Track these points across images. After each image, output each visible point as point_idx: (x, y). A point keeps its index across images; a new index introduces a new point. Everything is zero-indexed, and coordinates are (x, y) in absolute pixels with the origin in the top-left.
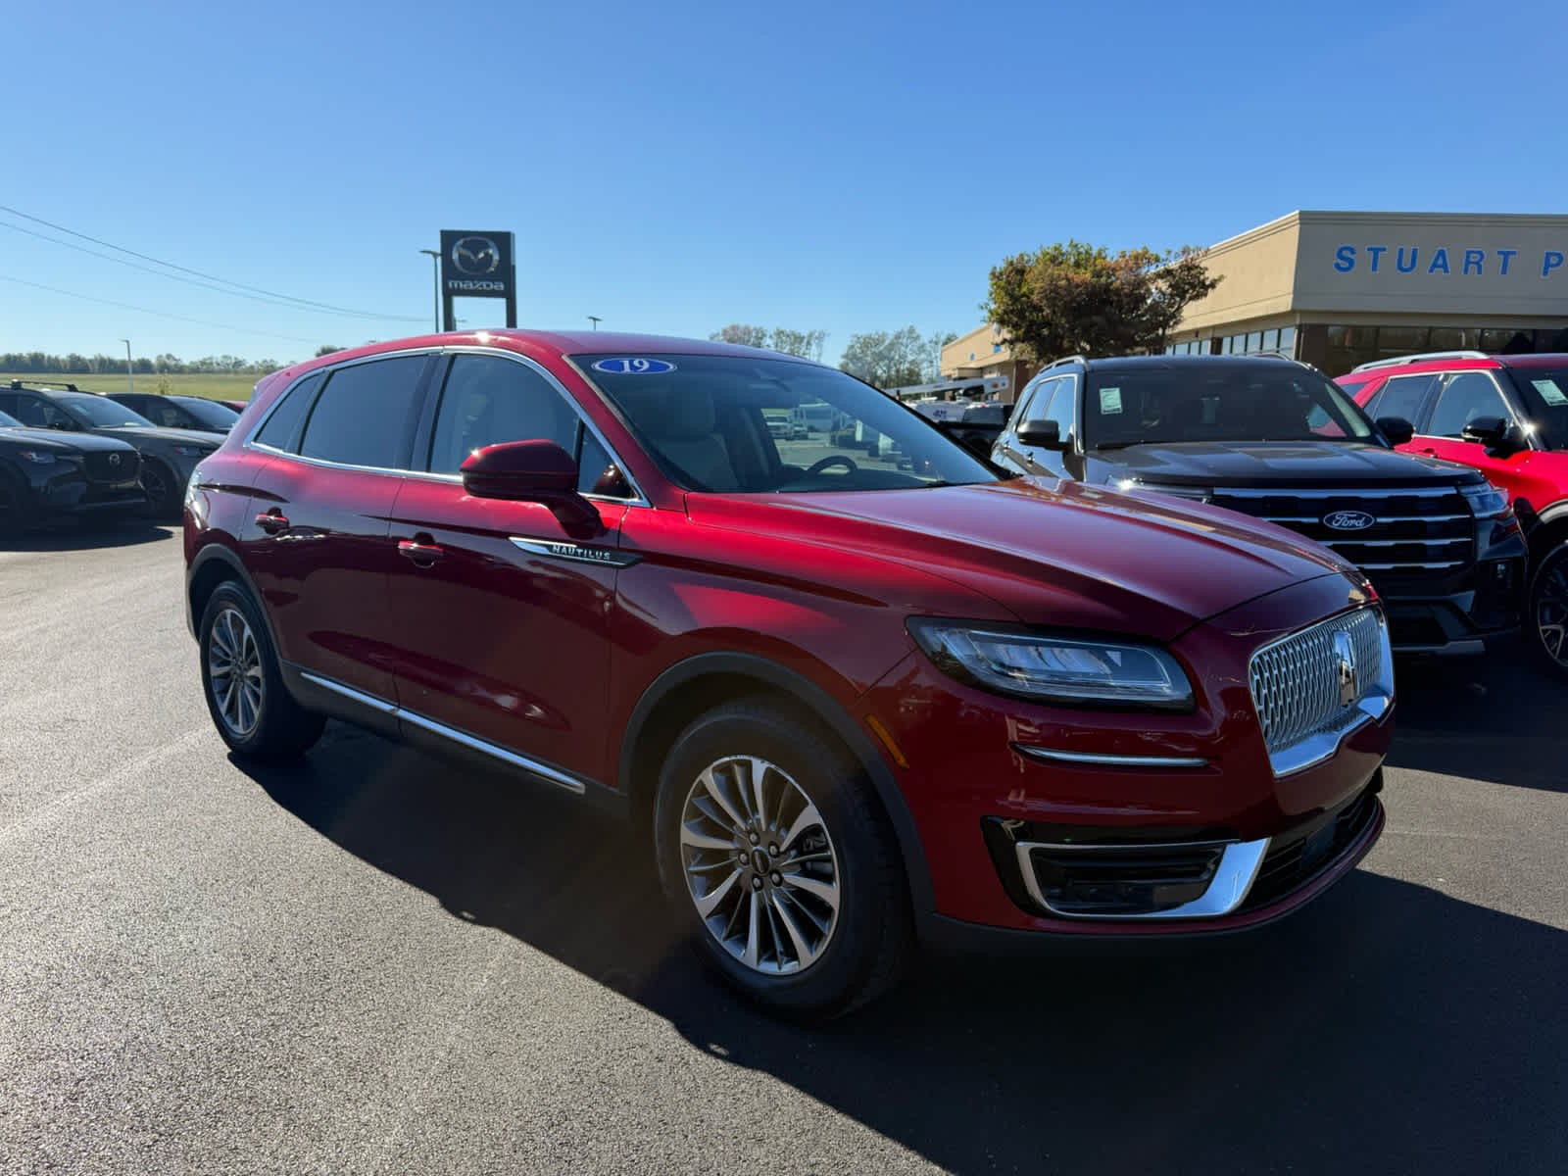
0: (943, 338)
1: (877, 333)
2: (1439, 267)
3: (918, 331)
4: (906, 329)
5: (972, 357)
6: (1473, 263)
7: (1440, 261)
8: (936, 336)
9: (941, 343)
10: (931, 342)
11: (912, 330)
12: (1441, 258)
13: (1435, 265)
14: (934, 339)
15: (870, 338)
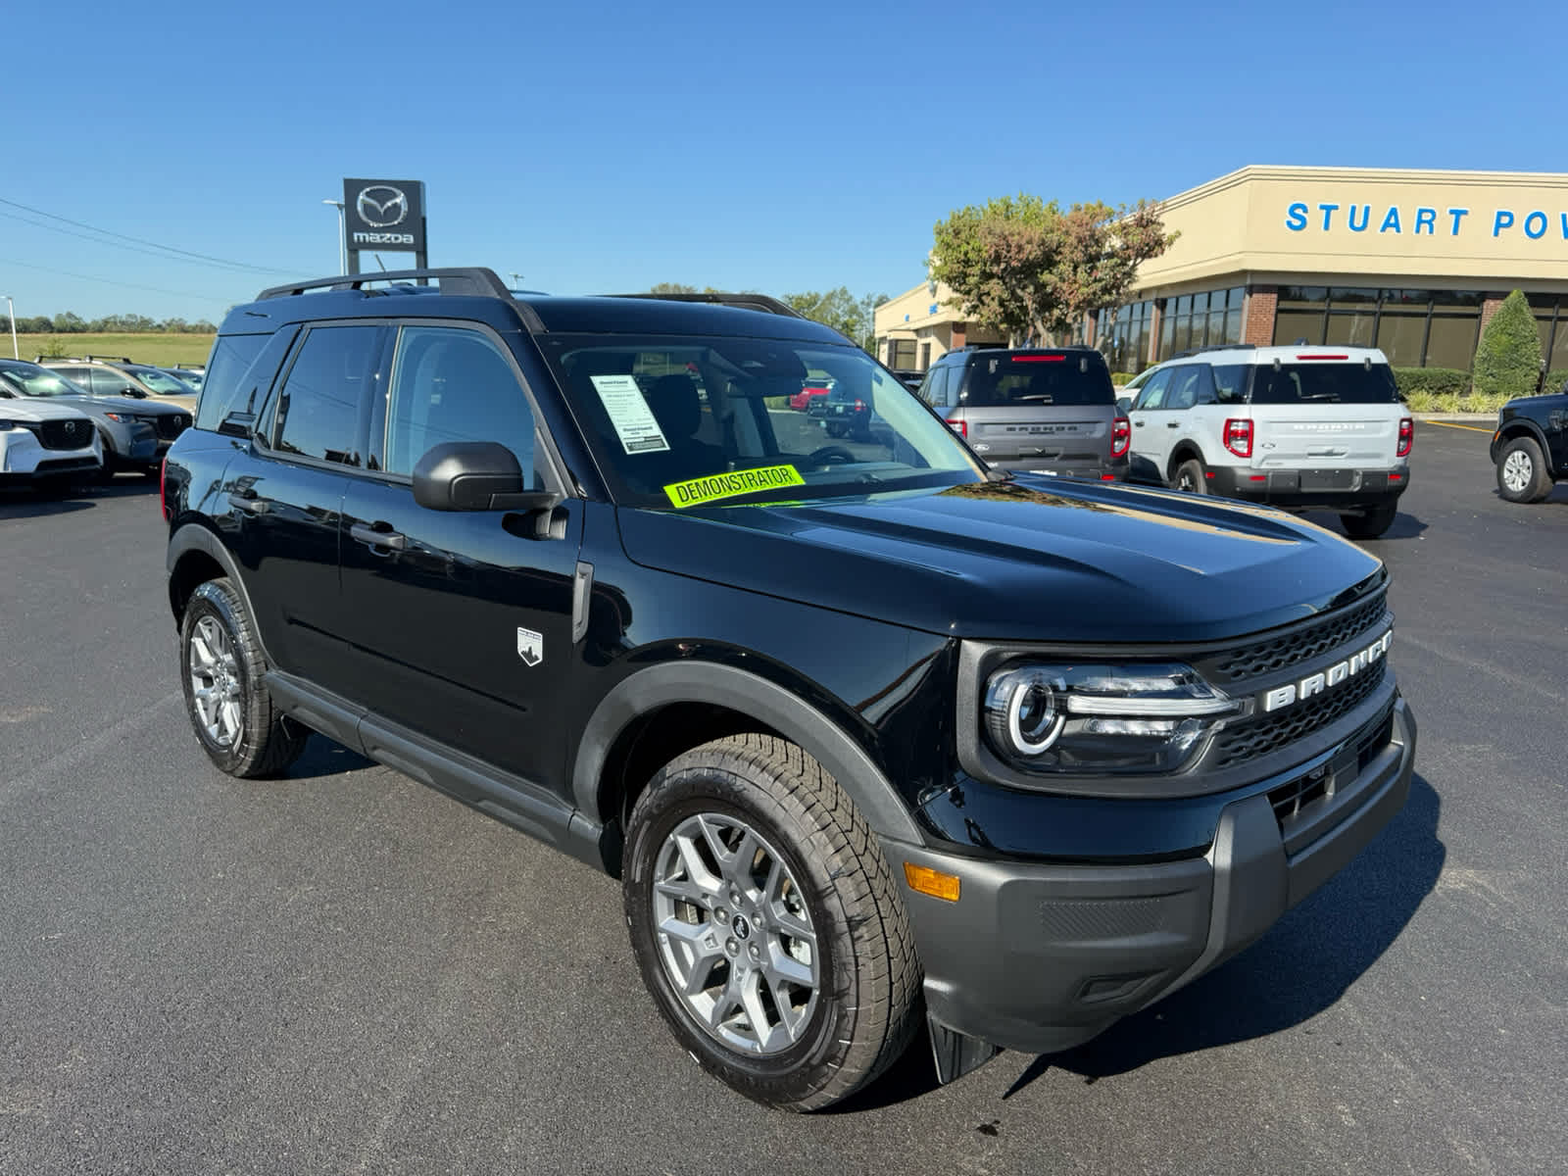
0: (875, 299)
1: (809, 294)
2: (1391, 226)
3: (851, 293)
4: (838, 290)
5: (907, 318)
6: (1425, 222)
7: (1392, 221)
8: (868, 297)
9: (873, 305)
10: (863, 303)
11: (844, 292)
12: (1393, 217)
13: (1387, 225)
14: (866, 301)
15: (801, 299)
